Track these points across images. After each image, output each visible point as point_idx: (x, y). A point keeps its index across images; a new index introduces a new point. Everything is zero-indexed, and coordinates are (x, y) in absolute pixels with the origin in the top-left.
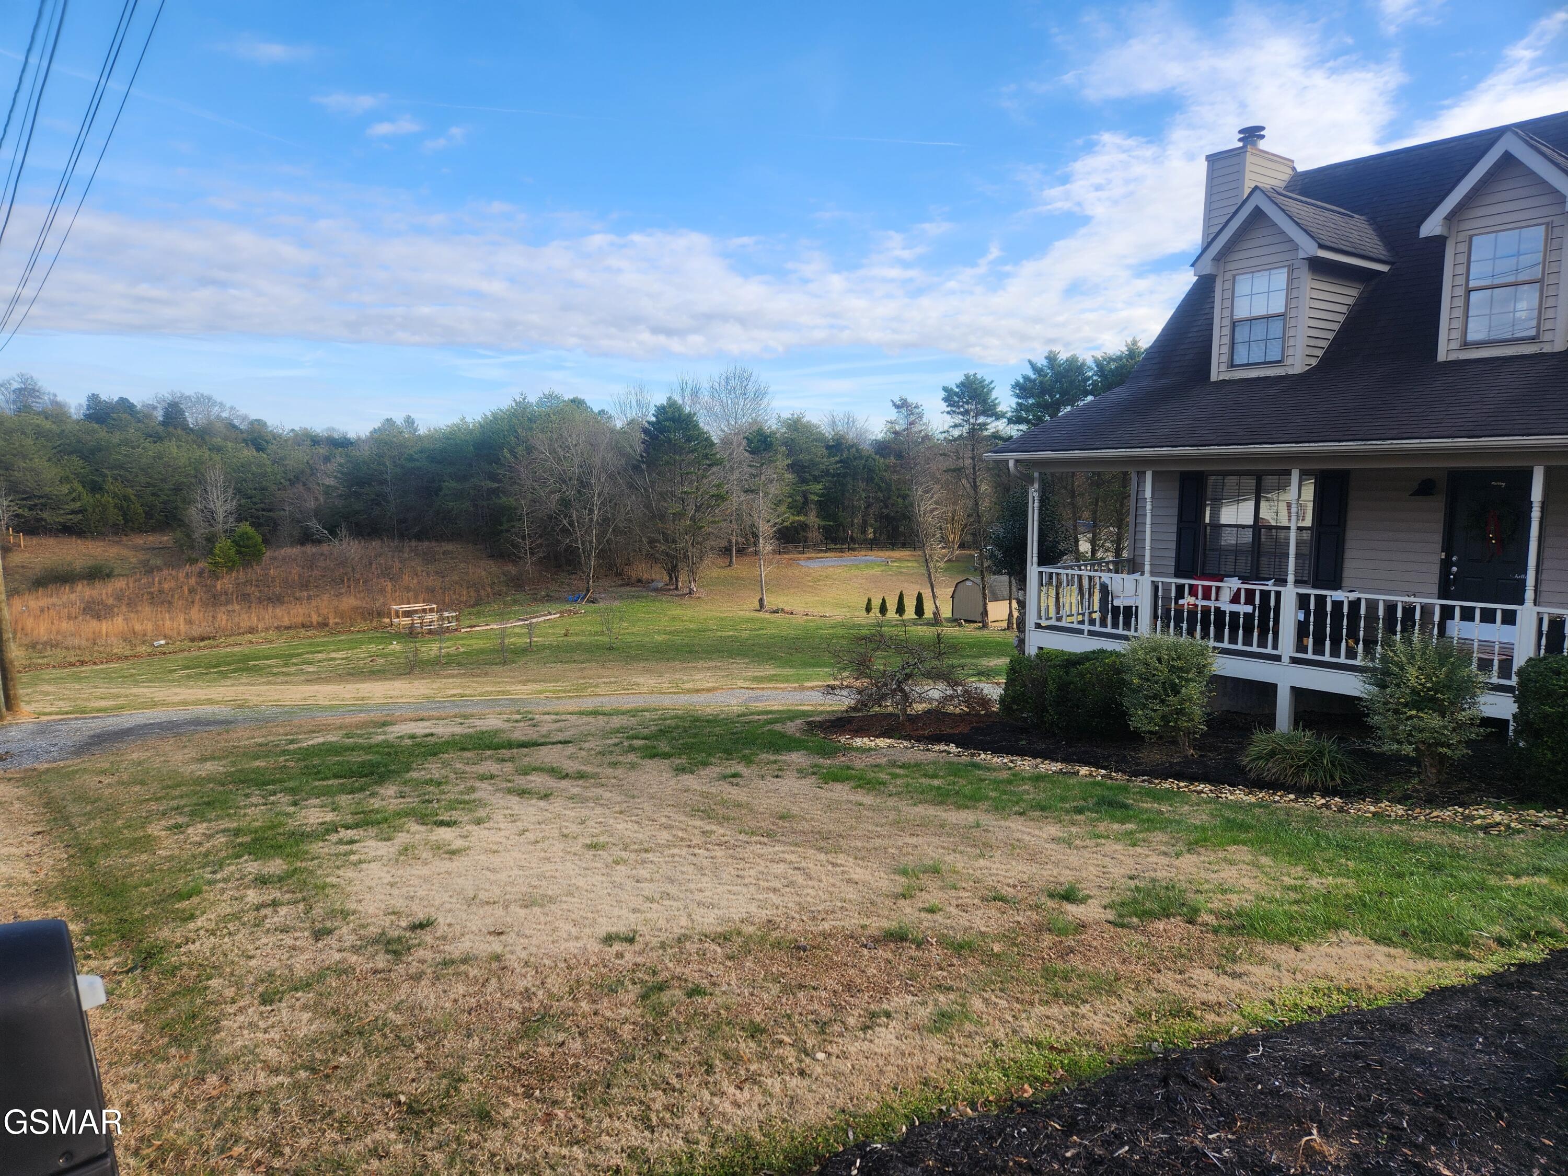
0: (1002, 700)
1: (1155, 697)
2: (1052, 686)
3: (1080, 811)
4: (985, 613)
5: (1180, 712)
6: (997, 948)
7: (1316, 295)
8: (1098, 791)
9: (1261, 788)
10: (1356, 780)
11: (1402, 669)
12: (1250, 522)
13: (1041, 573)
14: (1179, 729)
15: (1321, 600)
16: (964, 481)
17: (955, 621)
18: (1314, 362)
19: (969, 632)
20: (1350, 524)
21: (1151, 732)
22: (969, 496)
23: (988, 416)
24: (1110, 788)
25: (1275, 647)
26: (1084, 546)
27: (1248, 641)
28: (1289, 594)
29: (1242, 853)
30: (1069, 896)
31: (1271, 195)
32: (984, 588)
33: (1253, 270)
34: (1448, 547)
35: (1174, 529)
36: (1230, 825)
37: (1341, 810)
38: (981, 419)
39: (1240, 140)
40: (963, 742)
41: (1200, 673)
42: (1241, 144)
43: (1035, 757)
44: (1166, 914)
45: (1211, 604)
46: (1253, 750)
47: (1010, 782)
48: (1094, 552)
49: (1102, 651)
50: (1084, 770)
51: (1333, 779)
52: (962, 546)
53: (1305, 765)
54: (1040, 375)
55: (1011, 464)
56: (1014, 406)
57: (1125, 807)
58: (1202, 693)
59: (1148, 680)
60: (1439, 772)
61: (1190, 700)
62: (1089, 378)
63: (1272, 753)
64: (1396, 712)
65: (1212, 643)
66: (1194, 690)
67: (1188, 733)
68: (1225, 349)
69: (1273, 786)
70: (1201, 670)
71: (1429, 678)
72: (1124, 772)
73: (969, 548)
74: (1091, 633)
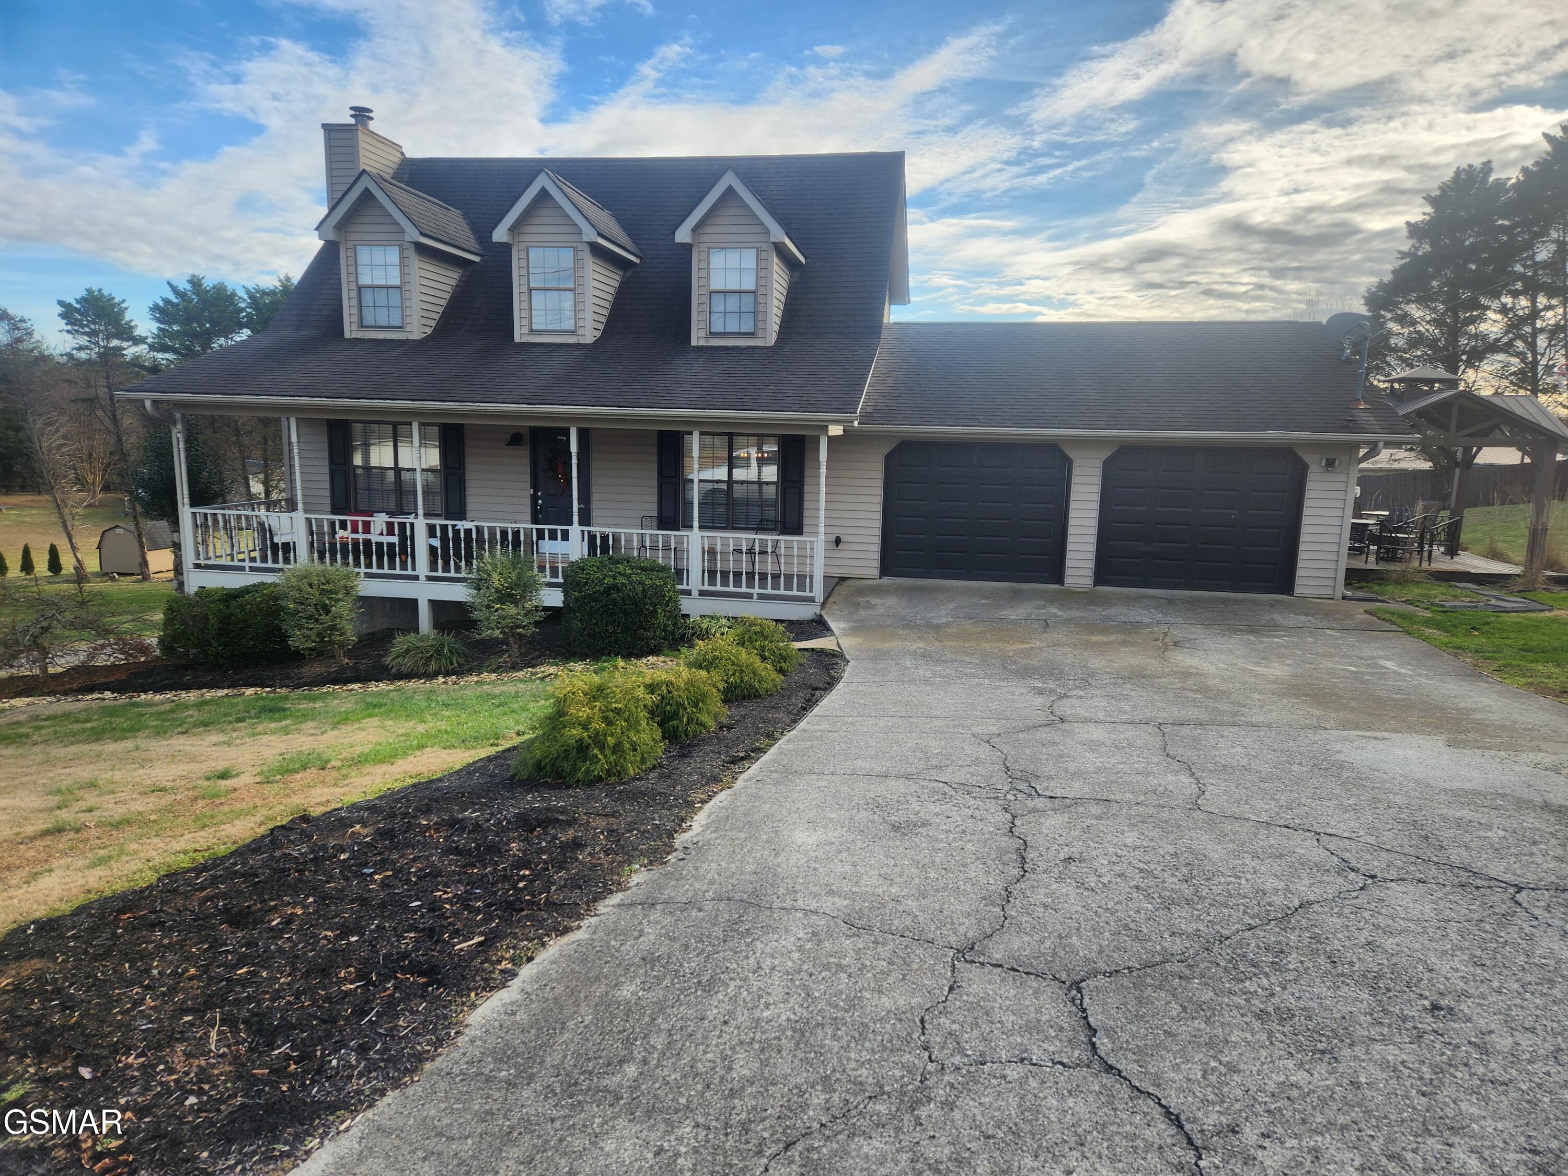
0: (161, 641)
1: (310, 617)
2: (213, 620)
3: (241, 720)
4: (144, 563)
5: (333, 628)
6: (153, 817)
7: (423, 274)
8: (261, 703)
9: (400, 679)
10: (468, 662)
11: (489, 575)
12: (391, 464)
13: (194, 514)
14: (334, 643)
15: (444, 528)
16: (99, 413)
17: (105, 575)
18: (429, 331)
19: (127, 585)
20: (469, 467)
21: (311, 649)
22: (108, 431)
23: (123, 340)
24: (272, 700)
25: (414, 569)
26: (257, 487)
27: (392, 566)
28: (420, 525)
29: (375, 721)
30: (224, 776)
31: (378, 180)
32: (140, 536)
33: (371, 244)
34: (535, 485)
35: (326, 470)
36: (368, 705)
37: (455, 683)
38: (115, 343)
39: (352, 116)
40: (119, 688)
41: (348, 593)
42: (352, 121)
43: (200, 688)
44: (304, 768)
45: (361, 537)
46: (395, 650)
47: (172, 711)
48: (267, 493)
49: (263, 584)
50: (250, 691)
51: (452, 664)
52: (106, 488)
53: (432, 656)
54: (184, 300)
55: (148, 404)
56: (155, 332)
57: (284, 710)
58: (351, 610)
59: (302, 604)
60: (520, 647)
61: (341, 617)
62: (242, 310)
63: (408, 651)
64: (488, 607)
65: (363, 570)
66: (343, 608)
67: (342, 645)
68: (355, 311)
69: (409, 676)
70: (348, 590)
71: (506, 580)
72: (287, 686)
73: (115, 490)
74: (252, 569)
